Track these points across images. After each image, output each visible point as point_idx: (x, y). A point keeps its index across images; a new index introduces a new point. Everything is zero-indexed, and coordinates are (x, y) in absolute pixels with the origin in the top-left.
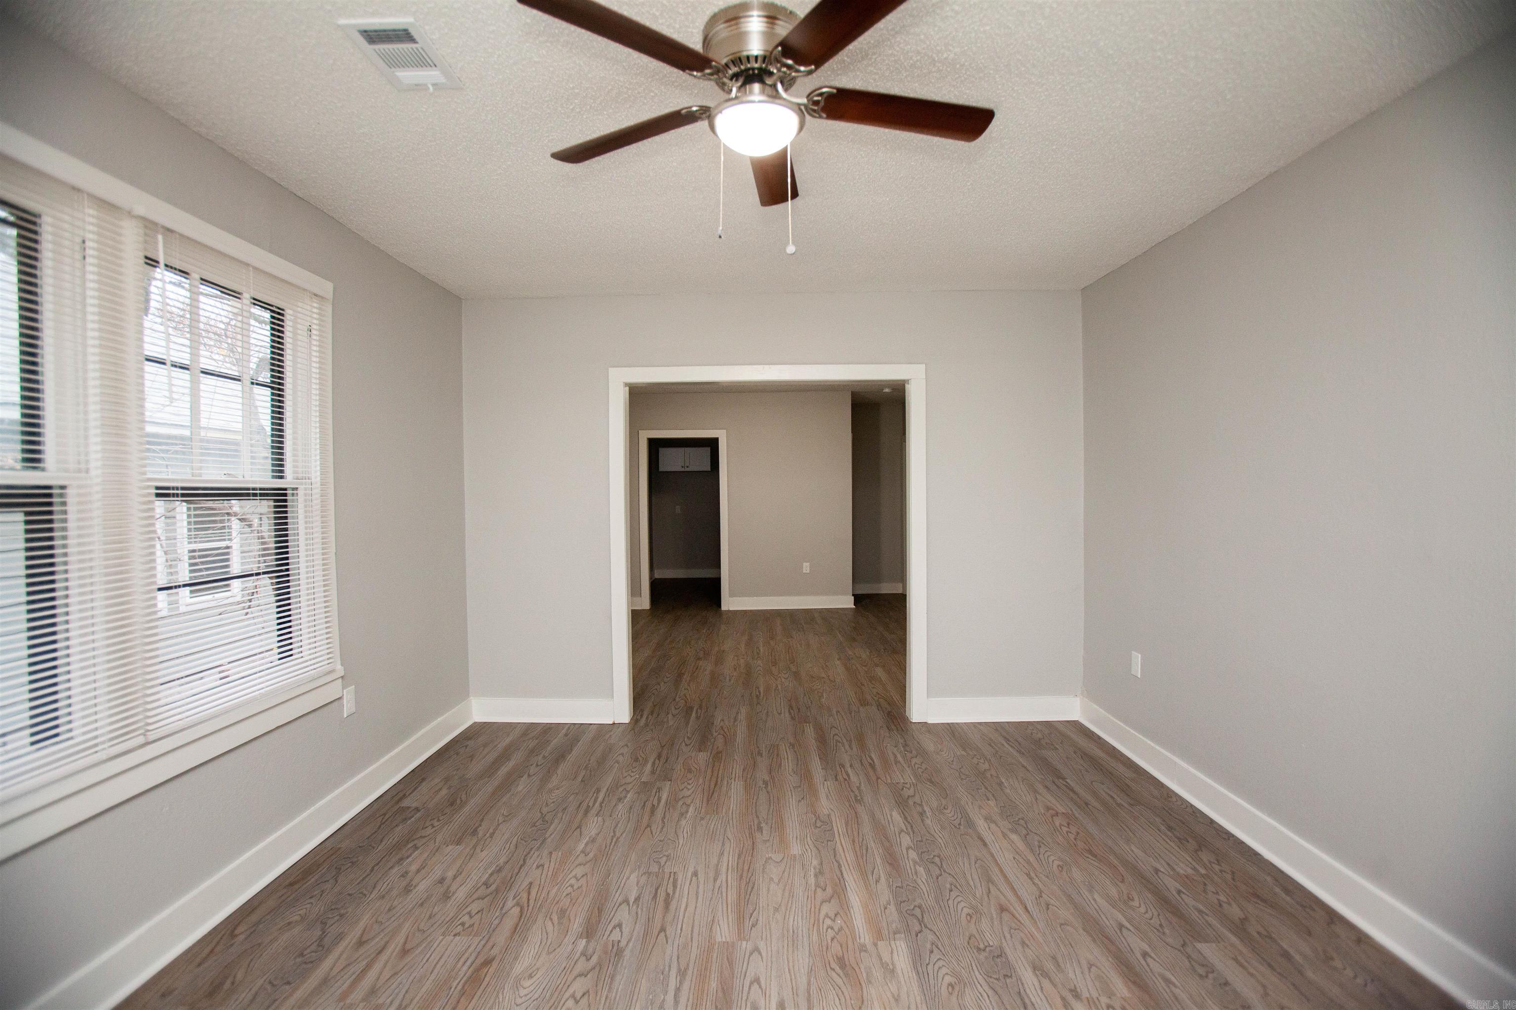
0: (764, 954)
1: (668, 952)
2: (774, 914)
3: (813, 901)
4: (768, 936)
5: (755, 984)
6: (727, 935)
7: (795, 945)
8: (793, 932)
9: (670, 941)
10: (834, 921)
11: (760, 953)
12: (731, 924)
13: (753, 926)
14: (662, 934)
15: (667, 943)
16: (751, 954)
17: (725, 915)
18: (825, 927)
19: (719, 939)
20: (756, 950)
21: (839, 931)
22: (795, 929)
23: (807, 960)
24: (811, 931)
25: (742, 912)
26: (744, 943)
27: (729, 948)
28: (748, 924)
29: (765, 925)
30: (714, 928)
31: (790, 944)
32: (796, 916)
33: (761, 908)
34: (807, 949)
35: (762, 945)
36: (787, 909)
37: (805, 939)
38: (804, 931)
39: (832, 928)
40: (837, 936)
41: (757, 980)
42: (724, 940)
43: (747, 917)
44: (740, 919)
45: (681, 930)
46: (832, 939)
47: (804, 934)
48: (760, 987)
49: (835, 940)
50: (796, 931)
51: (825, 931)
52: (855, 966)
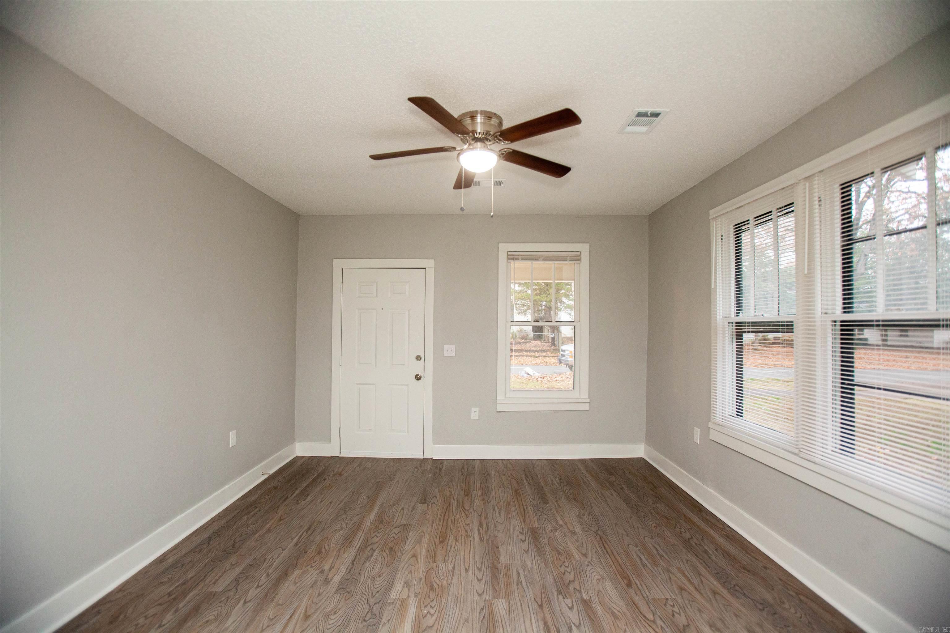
0: (475, 593)
1: (531, 593)
2: (468, 617)
3: (439, 627)
4: (472, 603)
5: (480, 579)
6: (499, 603)
7: (456, 597)
8: (457, 605)
9: (533, 599)
10: (429, 612)
11: (478, 593)
12: (497, 611)
13: (482, 609)
14: (540, 603)
15: (534, 599)
16: (483, 593)
17: (502, 617)
18: (435, 608)
19: (503, 600)
20: (480, 595)
21: (427, 605)
22: (455, 607)
23: (451, 589)
24: (445, 605)
25: (491, 619)
26: (487, 598)
27: (496, 595)
28: (486, 610)
29: (474, 609)
30: (508, 608)
31: (459, 599)
32: (453, 615)
33: (477, 621)
34: (450, 595)
35: (477, 598)
36: (460, 620)
37: (450, 600)
38: (450, 605)
39: (431, 607)
40: (429, 602)
41: (479, 580)
42: (500, 600)
43: (487, 615)
44: (491, 613)
45: (528, 606)
46: (433, 600)
47: (450, 603)
48: (477, 578)
49: (431, 600)
50: (455, 605)
51: (436, 605)
52: (425, 586)
